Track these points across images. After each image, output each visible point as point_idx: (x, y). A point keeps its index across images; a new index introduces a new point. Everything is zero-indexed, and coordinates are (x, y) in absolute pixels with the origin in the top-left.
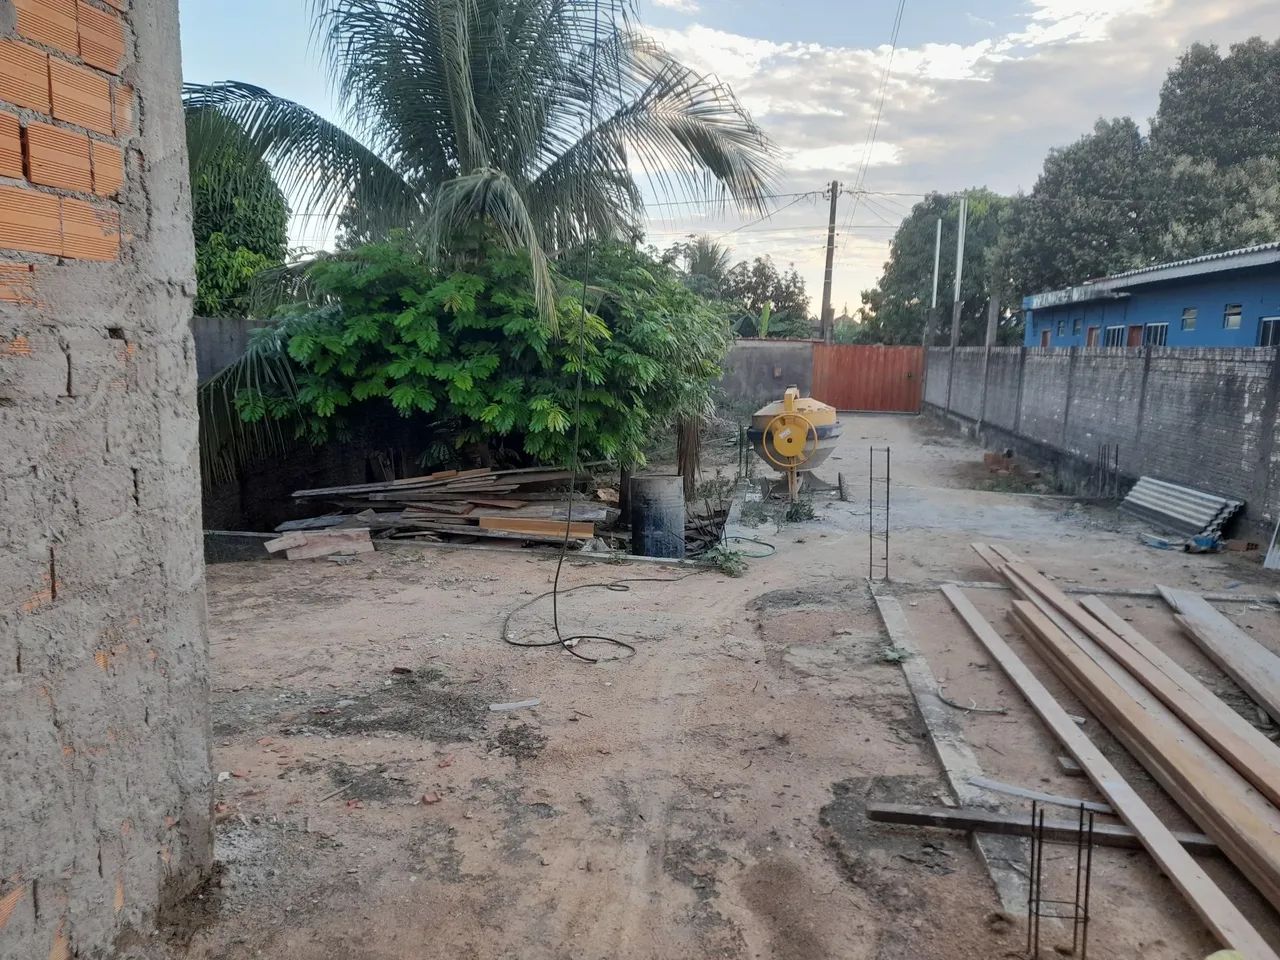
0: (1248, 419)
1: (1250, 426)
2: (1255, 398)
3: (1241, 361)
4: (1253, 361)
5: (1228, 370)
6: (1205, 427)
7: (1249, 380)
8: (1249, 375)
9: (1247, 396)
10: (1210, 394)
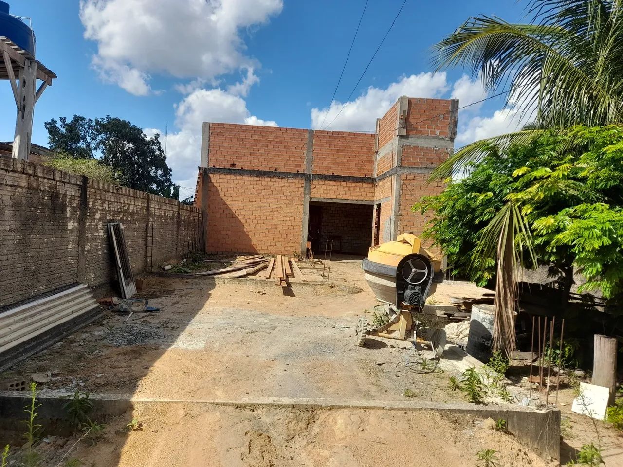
0: (70, 226)
1: (72, 230)
2: (74, 210)
3: (61, 182)
4: (70, 183)
5: (50, 187)
6: (34, 239)
7: (69, 197)
8: (68, 193)
9: (68, 209)
10: (36, 208)
